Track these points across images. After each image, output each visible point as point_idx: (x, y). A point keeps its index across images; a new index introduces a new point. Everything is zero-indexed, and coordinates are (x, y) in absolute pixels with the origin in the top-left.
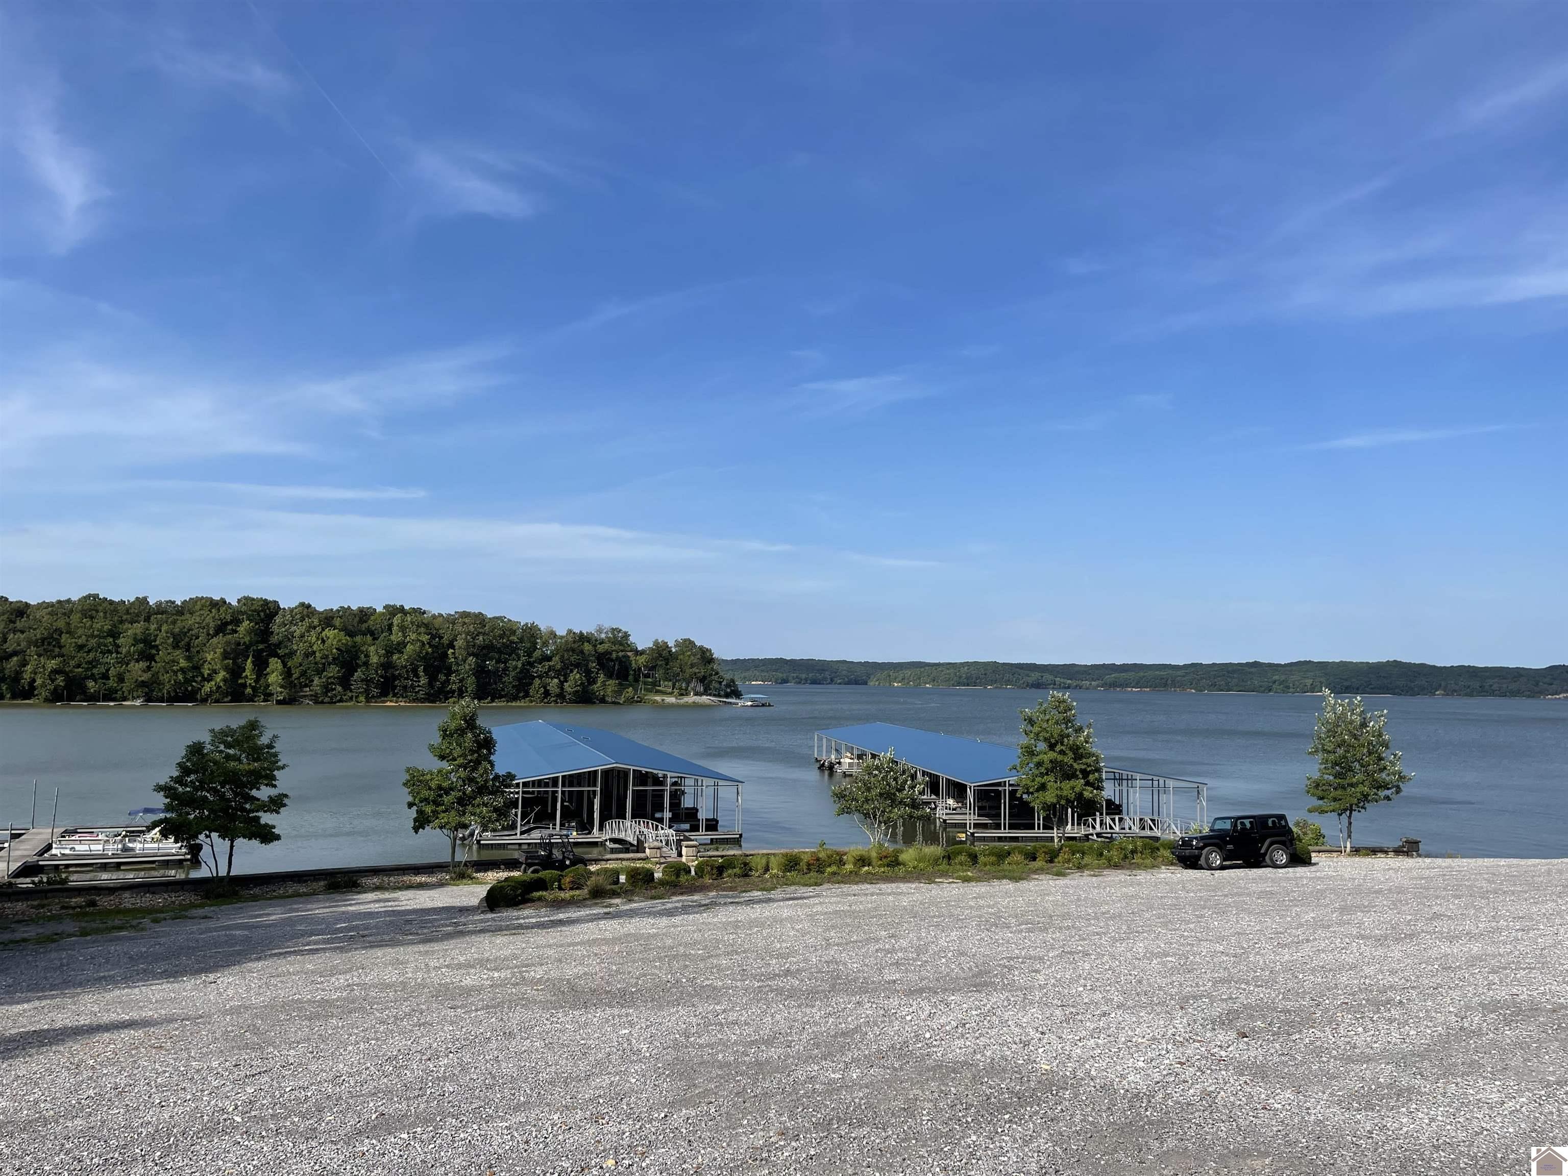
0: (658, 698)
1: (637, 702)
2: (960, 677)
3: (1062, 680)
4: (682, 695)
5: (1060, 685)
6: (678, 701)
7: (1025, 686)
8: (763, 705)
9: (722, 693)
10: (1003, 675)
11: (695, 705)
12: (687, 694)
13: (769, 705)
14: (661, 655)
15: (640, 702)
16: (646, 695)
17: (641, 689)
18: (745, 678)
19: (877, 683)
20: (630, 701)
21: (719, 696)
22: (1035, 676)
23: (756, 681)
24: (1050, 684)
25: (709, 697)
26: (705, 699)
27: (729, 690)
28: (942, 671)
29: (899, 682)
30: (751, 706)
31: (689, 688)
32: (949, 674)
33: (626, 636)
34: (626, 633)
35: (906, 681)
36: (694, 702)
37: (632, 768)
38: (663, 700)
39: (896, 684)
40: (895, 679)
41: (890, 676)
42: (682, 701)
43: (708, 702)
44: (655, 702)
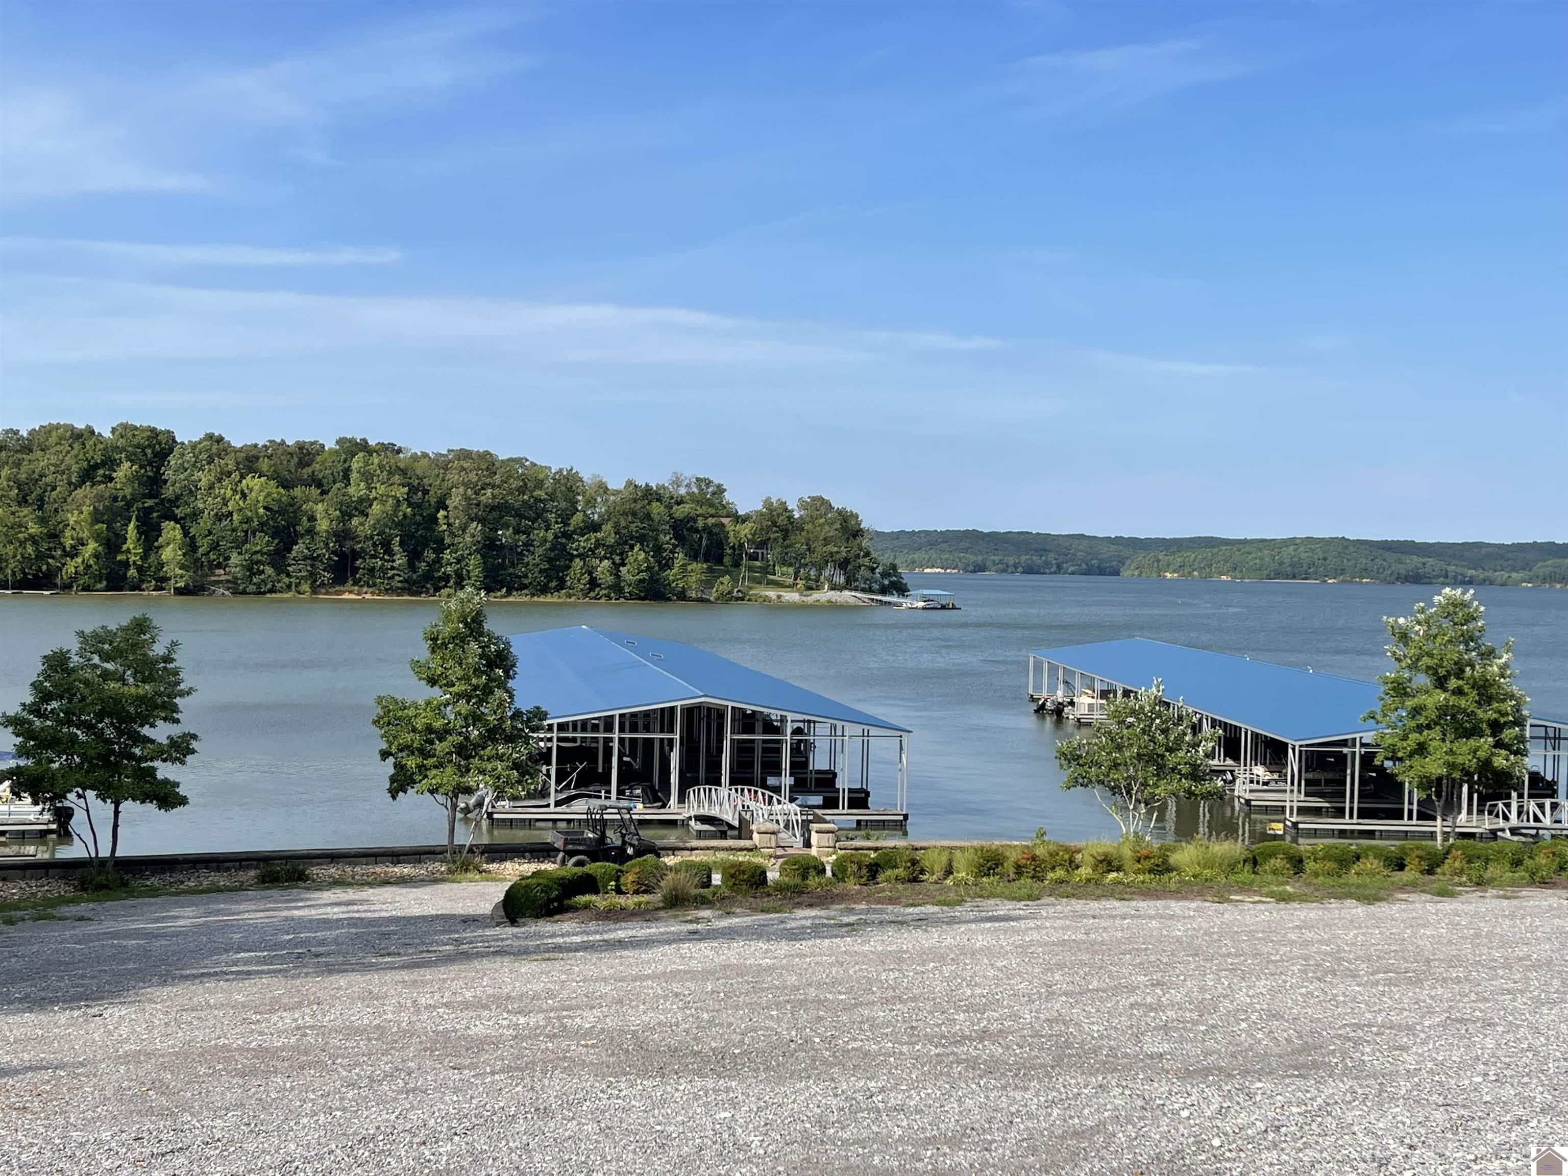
0: (772, 594)
1: (738, 599)
2: (1281, 564)
3: (1459, 570)
4: (810, 588)
5: (1455, 578)
6: (804, 599)
7: (1393, 578)
8: (943, 607)
9: (876, 586)
10: (1357, 560)
11: (832, 606)
12: (818, 588)
13: (954, 608)
14: (774, 524)
15: (742, 599)
16: (751, 588)
17: (744, 578)
18: (914, 562)
19: (1136, 573)
20: (727, 598)
21: (870, 591)
22: (1413, 562)
23: (933, 567)
24: (1438, 577)
25: (853, 593)
26: (847, 596)
27: (886, 582)
28: (1249, 553)
29: (1175, 571)
30: (924, 608)
31: (822, 578)
32: (1262, 559)
33: (720, 490)
34: (719, 486)
35: (1187, 569)
36: (829, 601)
37: (731, 704)
38: (779, 597)
39: (1169, 575)
40: (1168, 565)
41: (1158, 561)
42: (809, 598)
43: (852, 601)
44: (766, 599)
